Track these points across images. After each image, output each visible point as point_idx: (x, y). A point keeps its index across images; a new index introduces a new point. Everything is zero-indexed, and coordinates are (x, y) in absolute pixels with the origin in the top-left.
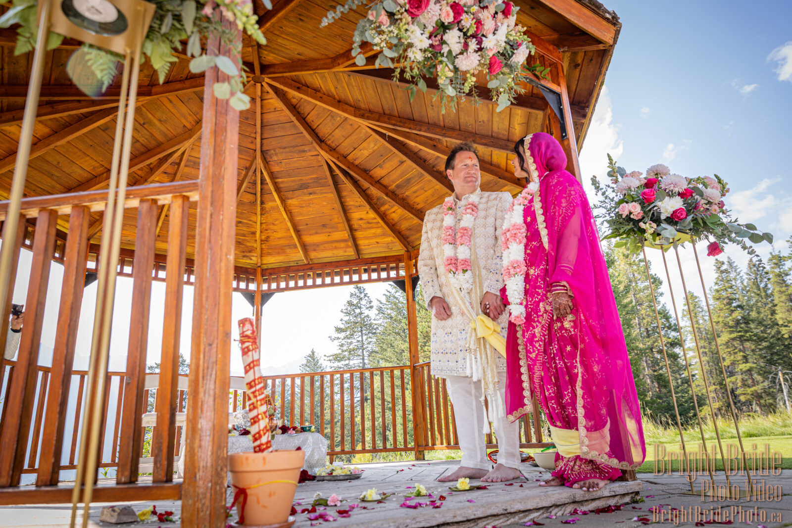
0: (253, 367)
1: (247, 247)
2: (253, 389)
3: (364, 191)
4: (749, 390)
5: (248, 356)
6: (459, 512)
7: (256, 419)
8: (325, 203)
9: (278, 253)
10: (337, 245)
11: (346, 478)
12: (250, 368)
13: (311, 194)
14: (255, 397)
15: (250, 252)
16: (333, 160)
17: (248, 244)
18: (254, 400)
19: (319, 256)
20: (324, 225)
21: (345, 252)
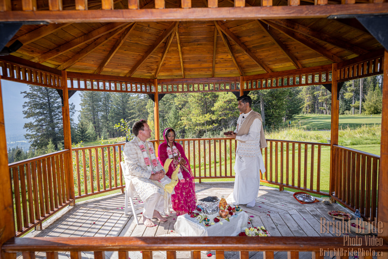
1: (151, 68)
3: (231, 46)
4: (324, 98)
8: (205, 50)
9: (168, 71)
10: (203, 69)
13: (199, 45)
15: (152, 70)
16: (223, 31)
17: (152, 67)
19: (191, 74)
20: (199, 60)
21: (206, 72)
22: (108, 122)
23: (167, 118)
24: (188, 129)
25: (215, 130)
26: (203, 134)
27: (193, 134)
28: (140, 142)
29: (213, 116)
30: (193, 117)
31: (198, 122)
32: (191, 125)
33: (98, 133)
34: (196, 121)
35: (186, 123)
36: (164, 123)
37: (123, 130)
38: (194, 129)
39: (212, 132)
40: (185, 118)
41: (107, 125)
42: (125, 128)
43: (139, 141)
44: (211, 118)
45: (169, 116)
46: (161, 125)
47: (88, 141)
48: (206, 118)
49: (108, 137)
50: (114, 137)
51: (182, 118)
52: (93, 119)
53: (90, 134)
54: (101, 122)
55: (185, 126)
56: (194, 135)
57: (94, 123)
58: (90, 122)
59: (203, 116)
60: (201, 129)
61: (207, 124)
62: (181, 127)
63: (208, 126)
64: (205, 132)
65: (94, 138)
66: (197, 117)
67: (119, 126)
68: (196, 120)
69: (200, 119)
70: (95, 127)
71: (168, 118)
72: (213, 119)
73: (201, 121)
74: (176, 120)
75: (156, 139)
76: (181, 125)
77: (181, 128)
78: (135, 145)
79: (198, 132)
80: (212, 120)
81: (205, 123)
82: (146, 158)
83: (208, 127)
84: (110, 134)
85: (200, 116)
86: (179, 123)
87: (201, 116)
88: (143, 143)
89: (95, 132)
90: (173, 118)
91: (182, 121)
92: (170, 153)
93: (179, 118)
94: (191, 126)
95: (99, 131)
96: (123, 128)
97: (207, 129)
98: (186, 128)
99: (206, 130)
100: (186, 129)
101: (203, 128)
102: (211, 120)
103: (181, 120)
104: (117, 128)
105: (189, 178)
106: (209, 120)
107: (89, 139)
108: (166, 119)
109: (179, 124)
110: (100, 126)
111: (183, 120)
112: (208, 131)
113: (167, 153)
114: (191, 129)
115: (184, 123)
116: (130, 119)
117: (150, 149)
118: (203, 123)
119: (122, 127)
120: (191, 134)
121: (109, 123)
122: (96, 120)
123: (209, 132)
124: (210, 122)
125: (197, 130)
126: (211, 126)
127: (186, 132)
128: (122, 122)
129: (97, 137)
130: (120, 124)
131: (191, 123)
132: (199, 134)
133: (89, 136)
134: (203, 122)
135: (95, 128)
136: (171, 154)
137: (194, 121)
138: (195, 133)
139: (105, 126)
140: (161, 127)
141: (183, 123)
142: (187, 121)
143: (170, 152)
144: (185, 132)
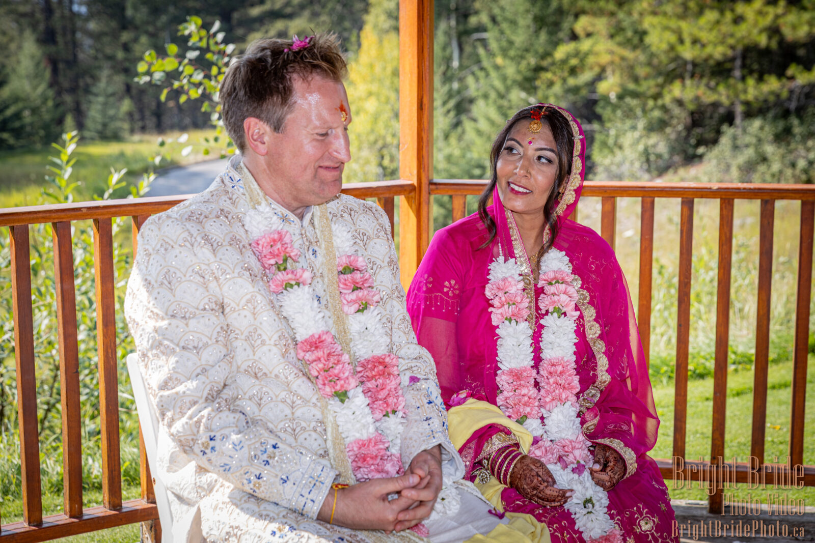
22: (125, 36)
23: (484, 18)
24: (621, 97)
25: (800, 112)
26: (719, 133)
27: (651, 128)
28: (264, 207)
29: (792, 18)
30: (655, 20)
31: (688, 53)
32: (641, 71)
33: (68, 99)
34: (672, 48)
35: (605, 59)
36: (468, 49)
37: (195, 94)
38: (657, 96)
39: (781, 125)
40: (601, 25)
41: (120, 55)
42: (208, 77)
43: (255, 204)
44: (774, 31)
45: (496, 11)
46: (448, 60)
47: (11, 148)
48: (742, 30)
49: (126, 126)
50: (160, 128)
51: (582, 24)
52: (39, 16)
53: (20, 105)
54: (90, 34)
55: (599, 77)
56: (654, 139)
57: (48, 38)
58: (21, 31)
59: (722, 12)
60: (709, 98)
61: (743, 66)
62: (572, 82)
63: (751, 82)
64: (729, 118)
65: (46, 127)
66: (682, 17)
67: (170, 64)
68: (673, 38)
69: (704, 36)
70: (54, 62)
71: (494, 20)
72: (789, 34)
73: (709, 50)
74: (543, 36)
75: (408, 176)
76: (573, 71)
77: (576, 90)
78: (206, 238)
79: (681, 118)
80: (782, 42)
81: (733, 60)
82: (315, 344)
83: (752, 90)
84: (141, 111)
85: (700, 12)
86: (561, 52)
87: (711, 16)
88: (284, 219)
89: (51, 93)
90: (525, 21)
91: (585, 45)
92: (508, 310)
93: (566, 25)
94: (636, 80)
95: (73, 90)
96: (198, 77)
97: (747, 103)
98: (603, 87)
99: (739, 109)
100: (606, 99)
101: (722, 95)
102: (774, 44)
103: (574, 37)
104: (158, 76)
105: (652, 512)
106: (763, 41)
107: (18, 133)
108: (481, 29)
109: (564, 62)
110: (81, 56)
111: (589, 35)
112: (749, 114)
113: (488, 303)
114: (635, 95)
115: (591, 60)
116: (261, 20)
117: (349, 269)
118: (719, 64)
119: (189, 70)
120: (634, 128)
121: (136, 40)
122: (57, 22)
123: (757, 123)
124: (767, 52)
125: (680, 103)
126: (773, 84)
127: (606, 113)
128: (194, 40)
129: (60, 121)
130: (181, 56)
131: (642, 58)
132: (689, 129)
133: (17, 116)
134: (719, 52)
135: (55, 71)
136: (513, 318)
137: (664, 46)
138: (660, 126)
139: (111, 58)
140: (447, 78)
141: (587, 54)
142: (610, 45)
143: (512, 303)
144: (599, 118)
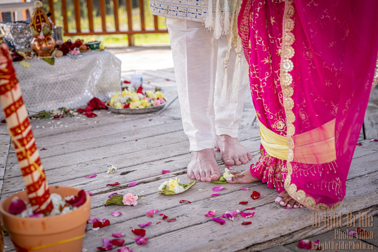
0: (16, 111)
2: (19, 137)
5: (7, 96)
6: (271, 231)
7: (27, 170)
11: (147, 111)
12: (12, 112)
14: (23, 145)
18: (22, 149)
